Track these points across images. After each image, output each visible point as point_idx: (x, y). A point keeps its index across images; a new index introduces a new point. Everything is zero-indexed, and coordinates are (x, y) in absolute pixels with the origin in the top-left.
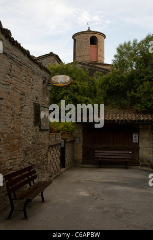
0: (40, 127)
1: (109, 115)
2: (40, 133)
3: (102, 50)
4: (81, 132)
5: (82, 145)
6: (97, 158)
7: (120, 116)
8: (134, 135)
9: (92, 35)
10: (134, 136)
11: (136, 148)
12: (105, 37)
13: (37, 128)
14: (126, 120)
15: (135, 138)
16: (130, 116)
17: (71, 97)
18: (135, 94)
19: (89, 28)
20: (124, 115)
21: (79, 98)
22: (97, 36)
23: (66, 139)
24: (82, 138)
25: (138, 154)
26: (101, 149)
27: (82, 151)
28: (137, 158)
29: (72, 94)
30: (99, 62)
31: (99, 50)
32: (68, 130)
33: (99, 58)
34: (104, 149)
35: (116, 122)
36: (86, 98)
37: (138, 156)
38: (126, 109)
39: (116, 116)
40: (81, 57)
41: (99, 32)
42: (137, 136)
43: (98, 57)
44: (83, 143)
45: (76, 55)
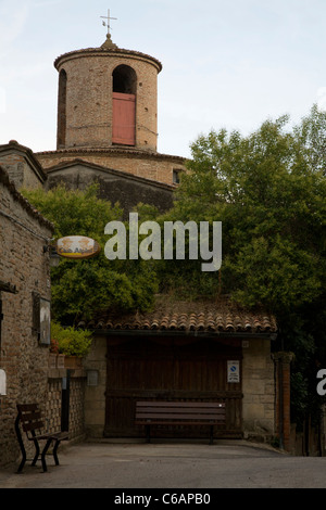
0: (39, 339)
1: (170, 316)
2: (38, 351)
3: (151, 111)
4: (102, 357)
5: (103, 389)
6: (142, 420)
7: (197, 317)
8: (230, 365)
9: (117, 62)
10: (229, 367)
11: (234, 396)
12: (159, 67)
13: (35, 339)
14: (210, 327)
15: (232, 372)
16: (222, 319)
17: (82, 272)
18: (233, 267)
19: (108, 36)
20: (206, 317)
21: (100, 276)
22: (134, 64)
23: (73, 371)
24: (104, 373)
25: (241, 410)
26: (151, 399)
27: (104, 404)
28: (238, 420)
29: (86, 266)
30: (141, 147)
31: (140, 109)
32: (75, 351)
33: (141, 136)
34: (160, 398)
35: (188, 332)
36: (117, 276)
37: (240, 416)
38: (213, 301)
39: (188, 318)
40: (84, 131)
41: (140, 55)
42: (237, 366)
43: (139, 133)
44: (108, 385)
45: (69, 123)
